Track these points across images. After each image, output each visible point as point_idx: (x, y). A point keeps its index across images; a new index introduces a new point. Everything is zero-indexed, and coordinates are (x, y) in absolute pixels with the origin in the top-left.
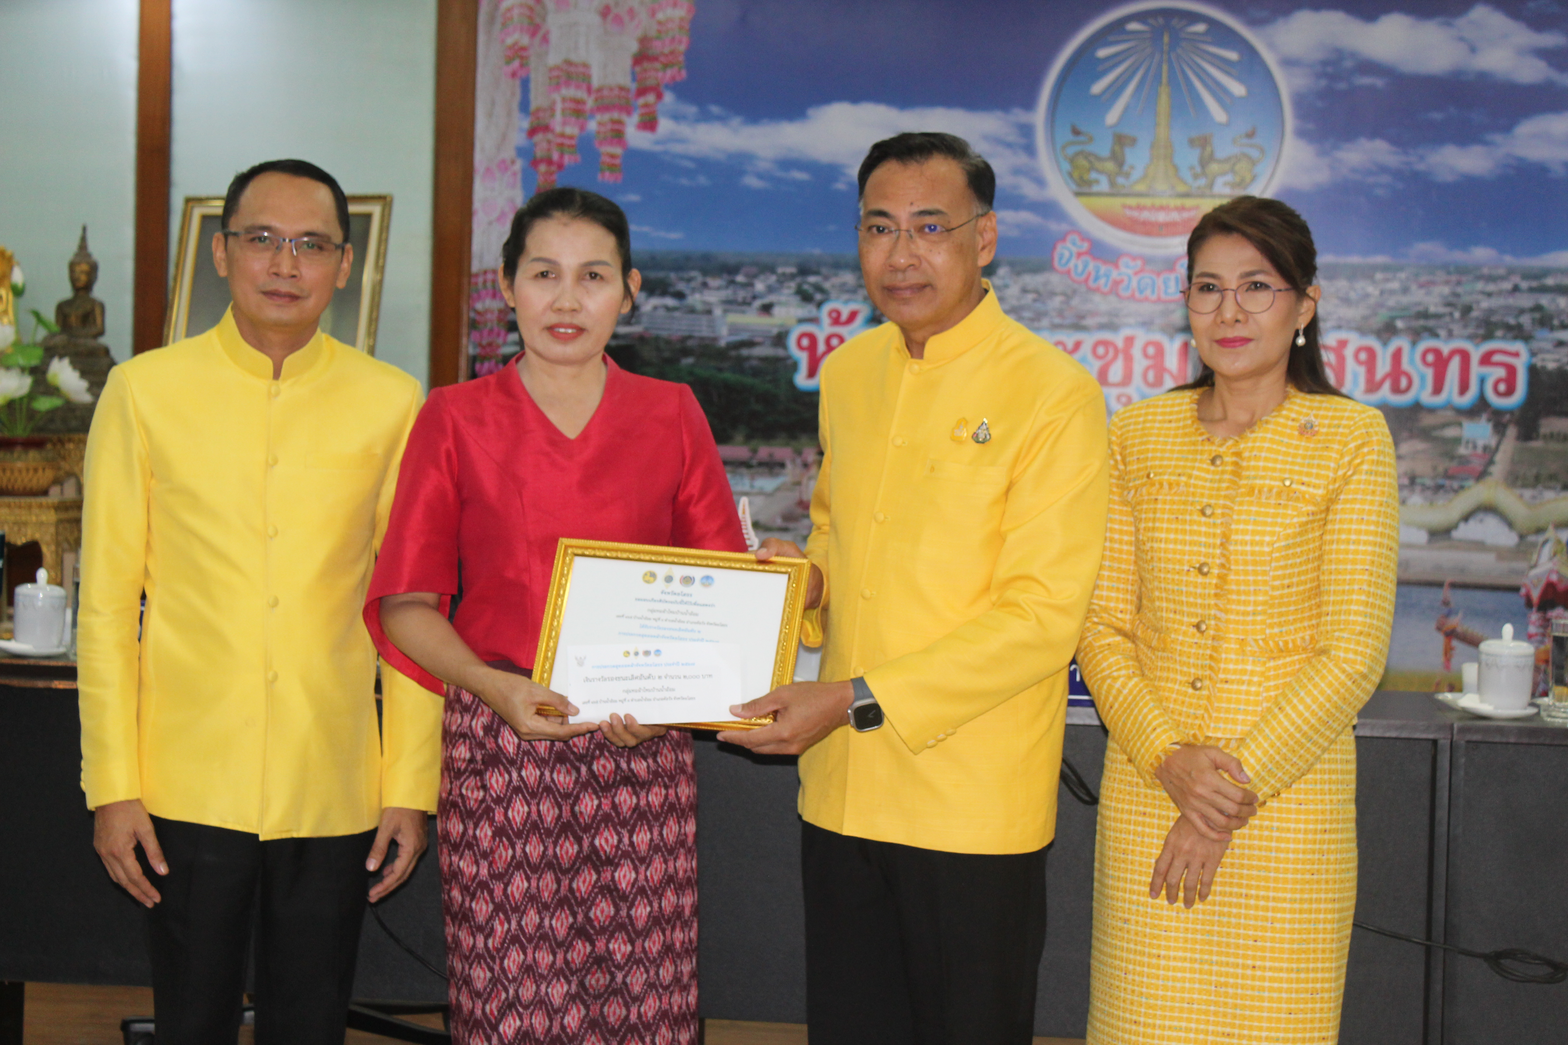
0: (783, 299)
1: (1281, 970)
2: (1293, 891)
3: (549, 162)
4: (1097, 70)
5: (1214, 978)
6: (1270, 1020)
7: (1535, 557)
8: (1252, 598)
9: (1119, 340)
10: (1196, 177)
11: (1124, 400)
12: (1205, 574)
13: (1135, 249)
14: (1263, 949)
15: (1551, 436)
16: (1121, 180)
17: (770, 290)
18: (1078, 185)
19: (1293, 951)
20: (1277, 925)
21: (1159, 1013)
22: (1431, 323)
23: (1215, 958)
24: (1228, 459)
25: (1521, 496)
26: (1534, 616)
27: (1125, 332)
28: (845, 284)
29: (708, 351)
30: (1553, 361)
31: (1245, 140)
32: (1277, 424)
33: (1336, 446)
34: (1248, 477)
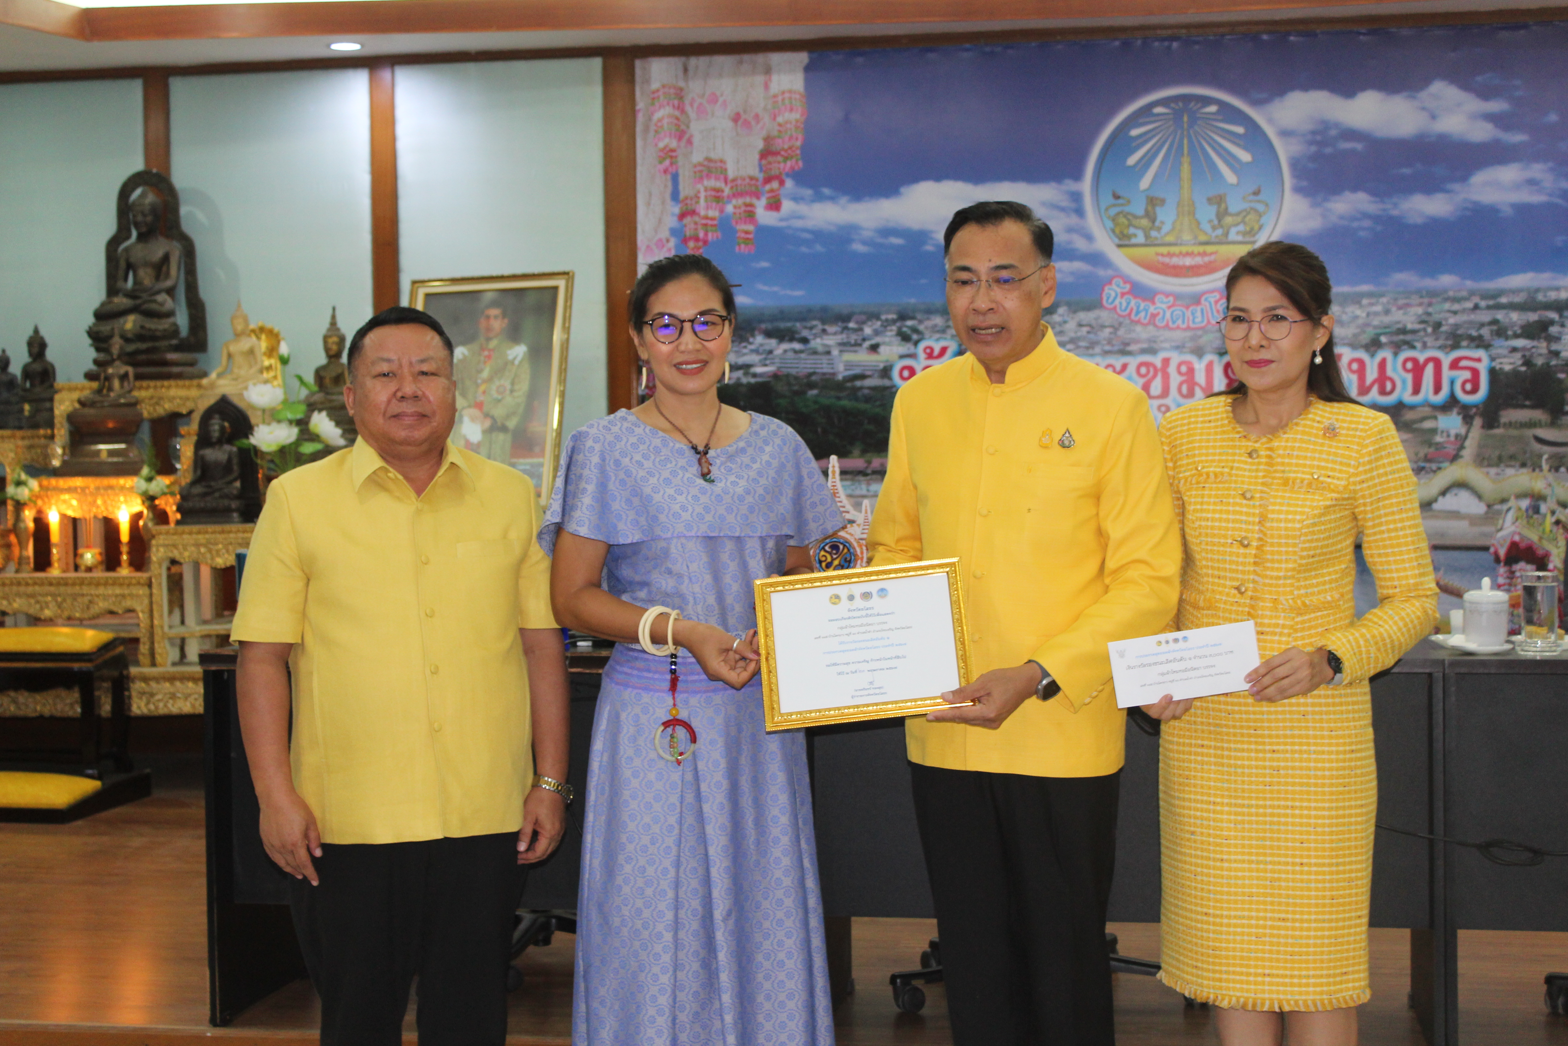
0: (887, 339)
1: (1323, 865)
2: (1330, 801)
3: (697, 239)
4: (1131, 146)
5: (1269, 875)
6: (1317, 905)
7: (1501, 522)
8: (1283, 566)
9: (1157, 361)
10: (1214, 228)
11: (1163, 409)
12: (1246, 546)
13: (1168, 288)
14: (1309, 849)
15: (1510, 425)
16: (1154, 234)
17: (877, 333)
18: (1120, 239)
19: (1332, 849)
20: (1319, 829)
21: (1225, 905)
22: (1408, 337)
23: (1268, 859)
24: (1263, 453)
25: (1488, 473)
26: (1502, 570)
27: (1162, 355)
28: (936, 326)
29: (829, 383)
30: (1509, 364)
31: (1252, 197)
32: (1305, 426)
33: (1355, 447)
34: (1283, 472)
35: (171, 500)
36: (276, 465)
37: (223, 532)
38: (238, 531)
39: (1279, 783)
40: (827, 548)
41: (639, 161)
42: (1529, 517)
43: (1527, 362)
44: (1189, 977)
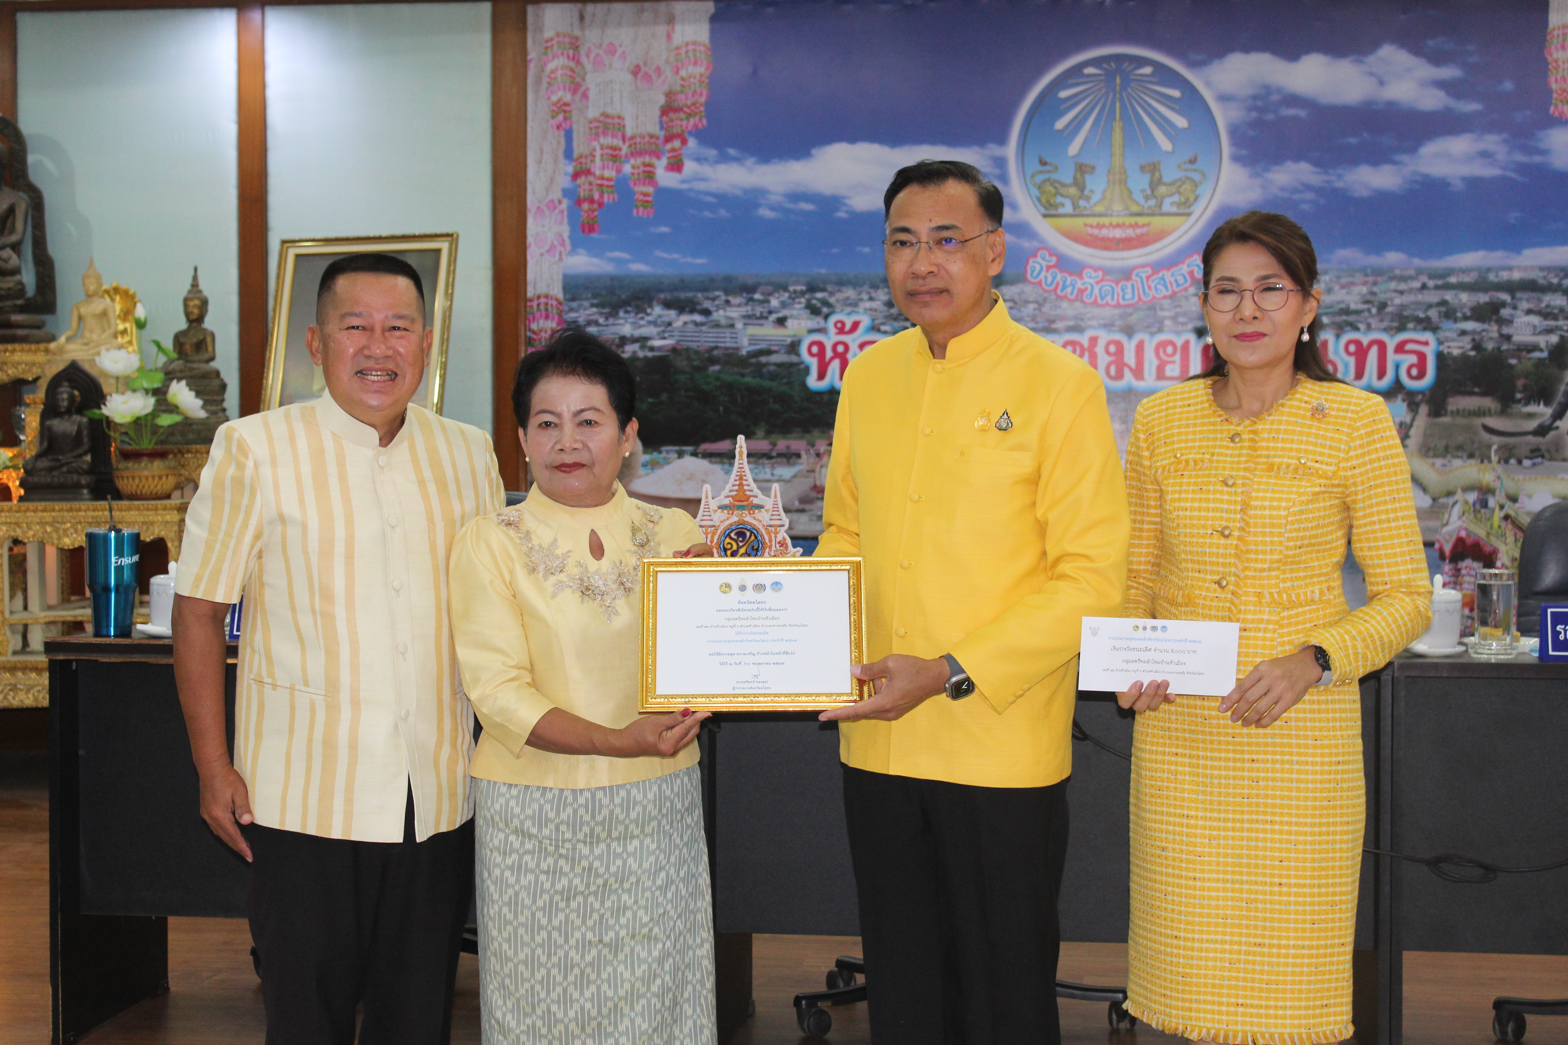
0: (795, 313)
1: (1305, 886)
2: (1313, 816)
3: (591, 201)
4: (1059, 109)
5: (1245, 895)
6: (1296, 930)
7: (1446, 516)
8: (1268, 557)
9: (1084, 340)
10: (1147, 198)
12: (1227, 537)
13: (1096, 262)
14: (1288, 868)
15: (1459, 413)
16: (1082, 203)
17: (784, 305)
18: (1046, 208)
19: (1314, 869)
20: (1300, 847)
21: (1197, 928)
22: (1351, 318)
23: (1245, 878)
24: (1245, 436)
25: (1433, 464)
26: (1447, 567)
27: (1089, 333)
28: (848, 298)
29: (732, 358)
30: (1457, 348)
31: (1189, 166)
32: (1291, 407)
33: (1346, 430)
34: (1268, 456)
35: (14, 475)
36: (131, 439)
37: (71, 510)
38: (88, 509)
39: (1257, 796)
40: (732, 535)
41: (530, 116)
42: (1476, 512)
43: (1477, 346)
44: (1157, 1006)
